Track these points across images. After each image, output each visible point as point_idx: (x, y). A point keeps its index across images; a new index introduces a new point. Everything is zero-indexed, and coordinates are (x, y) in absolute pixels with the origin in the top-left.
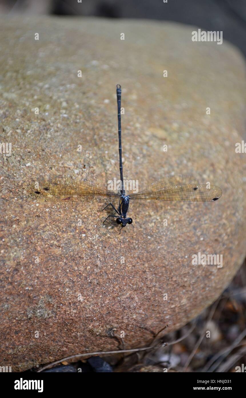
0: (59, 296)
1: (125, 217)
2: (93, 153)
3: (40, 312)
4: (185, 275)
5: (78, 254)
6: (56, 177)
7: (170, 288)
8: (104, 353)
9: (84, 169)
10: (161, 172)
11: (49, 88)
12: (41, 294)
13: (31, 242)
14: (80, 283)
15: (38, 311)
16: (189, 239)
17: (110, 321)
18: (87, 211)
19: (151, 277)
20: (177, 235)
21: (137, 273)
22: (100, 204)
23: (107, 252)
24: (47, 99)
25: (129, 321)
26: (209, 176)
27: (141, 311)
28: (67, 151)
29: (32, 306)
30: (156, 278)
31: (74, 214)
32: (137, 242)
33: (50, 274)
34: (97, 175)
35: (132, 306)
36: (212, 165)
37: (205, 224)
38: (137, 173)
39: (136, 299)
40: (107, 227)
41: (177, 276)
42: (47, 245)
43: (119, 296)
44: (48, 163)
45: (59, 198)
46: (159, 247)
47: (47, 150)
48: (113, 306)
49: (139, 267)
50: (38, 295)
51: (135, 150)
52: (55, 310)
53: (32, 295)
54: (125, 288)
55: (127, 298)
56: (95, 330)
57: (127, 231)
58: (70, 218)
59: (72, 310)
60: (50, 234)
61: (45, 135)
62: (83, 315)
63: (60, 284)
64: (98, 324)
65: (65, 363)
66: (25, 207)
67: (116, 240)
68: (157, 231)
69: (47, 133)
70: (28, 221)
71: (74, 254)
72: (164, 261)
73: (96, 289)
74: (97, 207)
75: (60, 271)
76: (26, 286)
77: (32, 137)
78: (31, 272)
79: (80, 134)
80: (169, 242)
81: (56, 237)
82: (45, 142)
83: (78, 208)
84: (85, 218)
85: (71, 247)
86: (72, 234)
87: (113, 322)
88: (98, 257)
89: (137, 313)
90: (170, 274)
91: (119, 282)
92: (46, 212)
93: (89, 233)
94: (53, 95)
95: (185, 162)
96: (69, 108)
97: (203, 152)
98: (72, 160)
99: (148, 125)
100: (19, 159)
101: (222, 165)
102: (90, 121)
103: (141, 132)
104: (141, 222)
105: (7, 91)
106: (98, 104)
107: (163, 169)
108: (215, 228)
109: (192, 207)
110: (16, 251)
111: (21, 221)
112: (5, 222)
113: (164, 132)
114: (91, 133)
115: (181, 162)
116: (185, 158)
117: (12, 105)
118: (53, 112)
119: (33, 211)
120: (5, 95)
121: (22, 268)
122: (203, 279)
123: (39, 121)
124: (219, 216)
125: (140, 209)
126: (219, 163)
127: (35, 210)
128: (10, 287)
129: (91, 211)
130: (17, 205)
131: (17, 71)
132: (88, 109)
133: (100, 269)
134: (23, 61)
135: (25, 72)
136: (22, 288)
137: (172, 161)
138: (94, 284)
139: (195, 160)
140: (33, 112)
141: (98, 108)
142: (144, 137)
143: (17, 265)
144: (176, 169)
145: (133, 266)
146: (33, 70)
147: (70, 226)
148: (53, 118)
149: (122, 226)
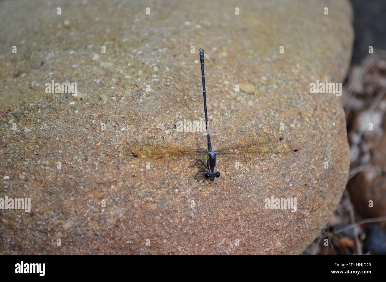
0: (158, 248)
1: (213, 172)
2: (183, 113)
4: (277, 220)
5: (172, 208)
6: (149, 138)
7: (263, 233)
9: (174, 129)
10: (249, 125)
11: (142, 55)
12: (142, 247)
13: (129, 200)
14: (176, 234)
16: (279, 186)
18: (179, 168)
19: (243, 224)
20: (266, 184)
21: (229, 221)
22: (190, 161)
23: (200, 204)
24: (140, 65)
26: (296, 125)
28: (158, 113)
30: (249, 224)
31: (166, 171)
32: (228, 193)
33: (148, 228)
34: (186, 134)
35: (227, 252)
36: (300, 114)
37: (294, 170)
38: (225, 129)
39: (231, 245)
40: (198, 181)
41: (268, 222)
42: (143, 202)
43: (215, 244)
44: (140, 126)
46: (249, 196)
47: (139, 114)
49: (231, 216)
50: (139, 248)
51: (223, 106)
53: (133, 248)
54: (219, 236)
55: (222, 245)
57: (218, 184)
58: (163, 176)
60: (146, 192)
61: (138, 100)
63: (158, 236)
66: (121, 169)
67: (208, 192)
68: (247, 181)
69: (139, 99)
70: (124, 181)
71: (169, 208)
72: (255, 209)
73: (192, 239)
74: (188, 163)
75: (157, 225)
76: (127, 240)
77: (126, 103)
78: (130, 227)
79: (171, 96)
80: (259, 190)
81: (151, 194)
82: (138, 107)
83: (170, 166)
84: (177, 174)
86: (165, 190)
88: (191, 209)
90: (262, 220)
91: (213, 231)
92: (140, 172)
93: (182, 188)
94: (146, 60)
95: (272, 113)
96: (160, 73)
97: (291, 103)
98: (163, 122)
99: (237, 81)
100: (114, 124)
101: (310, 113)
102: (180, 83)
103: (229, 88)
104: (230, 174)
105: (104, 61)
106: (188, 65)
107: (250, 122)
108: (304, 174)
109: (280, 156)
110: (115, 209)
111: (118, 182)
112: (104, 184)
113: (252, 86)
114: (181, 94)
115: (268, 114)
116: (273, 110)
117: (108, 73)
118: (145, 77)
119: (128, 171)
120: (102, 64)
121: (122, 224)
122: (296, 222)
123: (132, 87)
124: (307, 162)
125: (229, 162)
126: (306, 112)
127: (131, 171)
128: (112, 242)
129: (183, 168)
130: (114, 167)
131: (114, 40)
132: (178, 72)
133: (194, 220)
134: (120, 29)
135: (121, 39)
136: (124, 242)
137: (259, 114)
138: (189, 235)
139: (282, 111)
140: (126, 79)
141: (188, 69)
142: (232, 93)
143: (117, 222)
144: (263, 121)
145: (226, 215)
146: (129, 37)
147: (163, 183)
148: (145, 84)
149: (211, 180)
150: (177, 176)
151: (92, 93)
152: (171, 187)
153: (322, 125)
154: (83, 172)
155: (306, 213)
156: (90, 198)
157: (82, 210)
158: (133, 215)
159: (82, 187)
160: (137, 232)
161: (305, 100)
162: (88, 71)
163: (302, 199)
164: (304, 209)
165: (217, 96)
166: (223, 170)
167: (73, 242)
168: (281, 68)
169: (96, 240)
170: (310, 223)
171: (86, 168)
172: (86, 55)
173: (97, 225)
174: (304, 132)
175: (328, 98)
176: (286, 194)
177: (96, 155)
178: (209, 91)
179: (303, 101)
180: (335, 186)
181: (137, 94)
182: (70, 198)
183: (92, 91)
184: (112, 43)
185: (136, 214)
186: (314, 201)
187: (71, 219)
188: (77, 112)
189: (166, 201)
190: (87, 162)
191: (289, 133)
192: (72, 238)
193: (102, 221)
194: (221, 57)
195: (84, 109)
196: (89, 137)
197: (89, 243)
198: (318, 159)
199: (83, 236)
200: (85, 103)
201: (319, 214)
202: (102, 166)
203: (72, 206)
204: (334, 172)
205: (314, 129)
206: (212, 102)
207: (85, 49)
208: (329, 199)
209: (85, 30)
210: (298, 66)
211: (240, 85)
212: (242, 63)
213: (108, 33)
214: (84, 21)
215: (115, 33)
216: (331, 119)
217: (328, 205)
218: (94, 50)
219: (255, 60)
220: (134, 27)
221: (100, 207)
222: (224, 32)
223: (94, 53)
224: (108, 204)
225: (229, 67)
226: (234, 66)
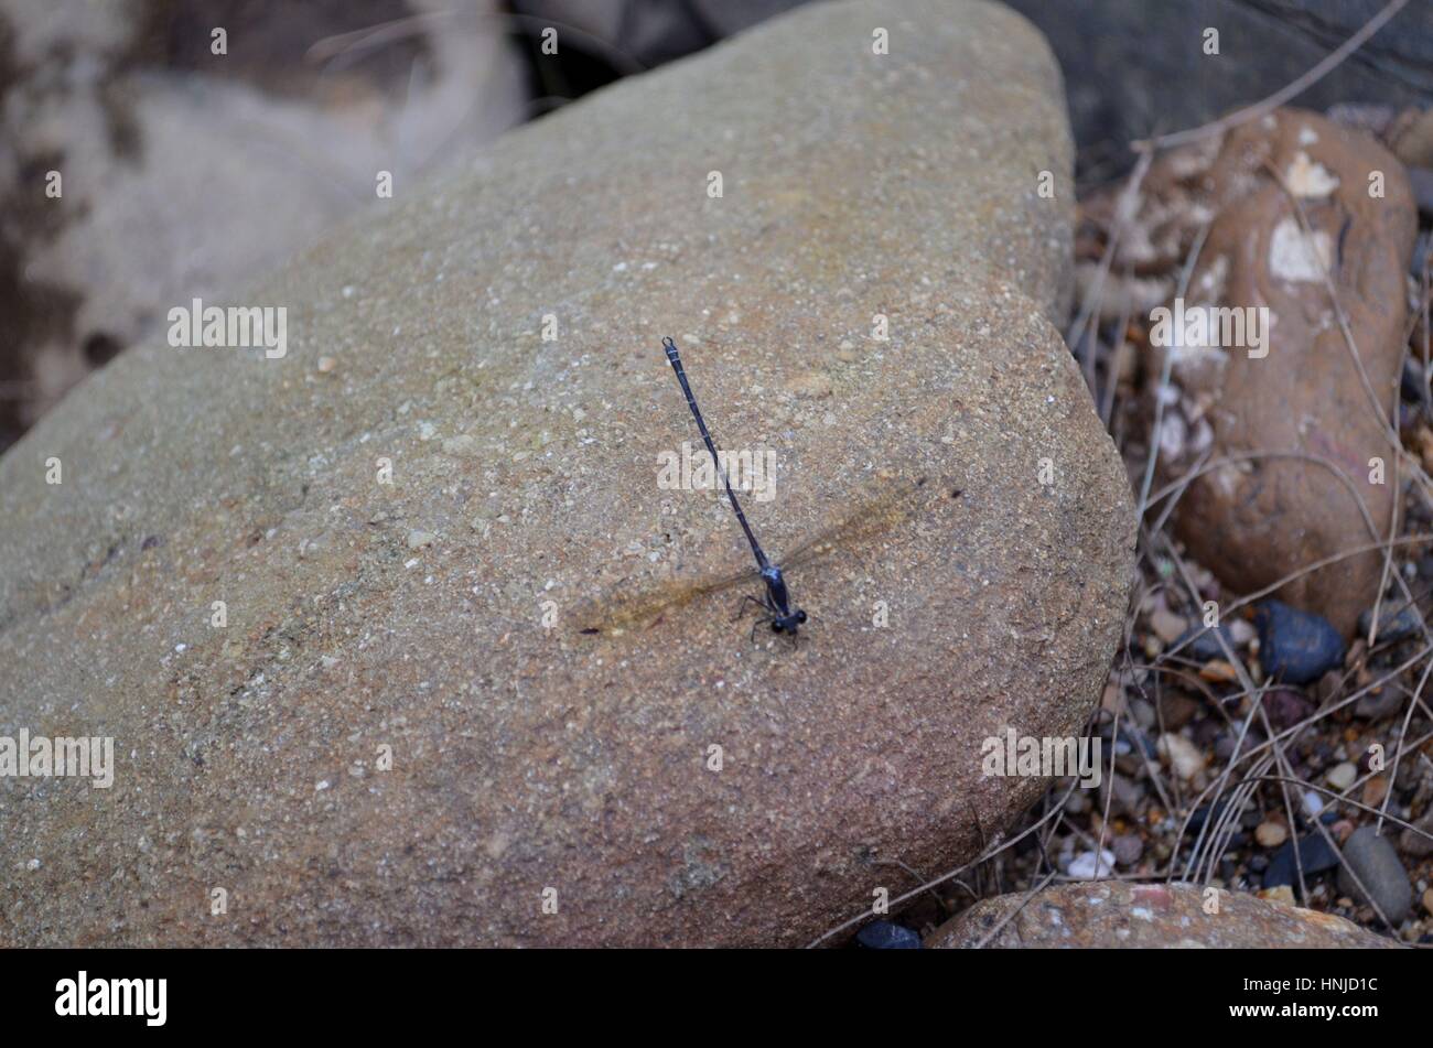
0: (721, 830)
1: (786, 613)
3: (696, 877)
4: (979, 675)
5: (723, 728)
6: (614, 586)
7: (958, 716)
9: (668, 545)
10: (841, 474)
11: (535, 389)
12: (683, 840)
13: (618, 744)
14: (752, 785)
15: (692, 876)
16: (957, 594)
17: (853, 838)
18: (708, 630)
19: (902, 712)
20: (924, 599)
21: (866, 715)
22: (729, 605)
23: (784, 697)
24: (540, 418)
25: (896, 821)
26: (956, 435)
27: (913, 790)
28: (617, 521)
29: (674, 871)
30: (915, 707)
31: (682, 648)
32: (841, 651)
33: (683, 793)
34: (700, 546)
35: (886, 788)
36: (958, 403)
37: (982, 546)
38: (786, 502)
39: (890, 768)
40: (763, 645)
41: (961, 685)
42: (652, 737)
43: (851, 778)
44: (588, 564)
45: (638, 629)
46: (894, 642)
47: (577, 537)
48: (844, 803)
49: (866, 699)
50: (677, 845)
52: (726, 861)
53: (663, 849)
54: (855, 757)
55: (868, 775)
56: (831, 867)
57: (810, 636)
58: (678, 661)
59: (761, 847)
60: (649, 712)
61: (562, 505)
62: (788, 846)
63: (712, 803)
64: (830, 853)
66: (576, 678)
67: (794, 664)
69: (563, 500)
70: (593, 704)
71: (715, 731)
72: (918, 666)
73: (793, 784)
74: (726, 612)
75: (700, 778)
76: (643, 836)
77: (536, 522)
78: (642, 803)
80: (913, 620)
81: (663, 712)
82: (567, 520)
83: (686, 634)
84: (709, 647)
85: (702, 720)
86: (693, 692)
87: (861, 837)
88: (768, 717)
89: (905, 798)
90: (944, 685)
91: (835, 749)
92: (622, 670)
93: (729, 674)
94: (548, 402)
95: (890, 426)
96: (593, 420)
97: (927, 384)
98: (636, 536)
99: (781, 375)
100: (525, 581)
101: (983, 393)
102: (648, 429)
103: (768, 402)
104: (833, 606)
105: (450, 435)
106: (654, 378)
107: (843, 467)
108: (1010, 545)
109: (939, 522)
110: (593, 774)
111: (579, 710)
112: (549, 724)
113: (823, 376)
115: (880, 430)
116: (889, 417)
117: (470, 463)
118: (560, 444)
119: (594, 678)
120: (449, 444)
121: (620, 803)
122: (1030, 665)
123: (539, 479)
124: (1009, 515)
125: (823, 579)
126: (972, 392)
127: (600, 675)
128: (612, 850)
129: (717, 627)
130: (559, 680)
131: (454, 372)
132: (635, 403)
133: (783, 738)
134: (460, 339)
135: (470, 367)
136: (638, 842)
137: (859, 438)
138: (784, 776)
139: (912, 412)
140: (518, 464)
141: (656, 390)
142: (778, 411)
143: (608, 801)
144: (873, 452)
145: (853, 704)
146: (489, 356)
147: (684, 678)
148: (565, 459)
149: (790, 634)
150: (710, 652)
151: (449, 523)
152: (704, 682)
153: (1021, 412)
154: (492, 714)
155: (1047, 634)
156: (528, 767)
157: (518, 802)
158: (639, 773)
159: (501, 750)
160: (660, 809)
161: (961, 364)
162: (422, 473)
163: (1026, 606)
164: (1037, 627)
165: (744, 430)
166: (813, 602)
167: (523, 880)
168: (885, 304)
169: (574, 858)
170: (1066, 656)
171: (497, 703)
172: (402, 432)
173: (564, 823)
174: (981, 444)
175: (1018, 340)
176: (982, 608)
177: (508, 664)
178: (722, 425)
179: (957, 370)
180: (1104, 545)
181: (556, 491)
182: (482, 782)
183: (447, 518)
184: (454, 380)
185: (645, 769)
186: (1057, 599)
187: (500, 831)
188: (429, 580)
189: (704, 715)
190: (494, 688)
191: (943, 461)
192: (518, 871)
193: (573, 811)
194: (726, 329)
195: (443, 568)
196: (478, 630)
197: (560, 869)
198: (1035, 497)
199: (540, 860)
200: (440, 553)
201: (1081, 627)
202: (531, 687)
203: (494, 799)
204: (1089, 515)
205: (1002, 431)
207: (393, 419)
208: (1098, 582)
209: (378, 371)
210: (925, 281)
211: (791, 384)
212: (783, 326)
213: (436, 360)
214: (366, 346)
215: (453, 355)
216: (1040, 388)
217: (1100, 599)
218: (416, 414)
219: (812, 305)
220: (493, 325)
221: (558, 780)
222: (718, 256)
223: (419, 422)
224: (573, 766)
225: (754, 346)
226: (764, 340)
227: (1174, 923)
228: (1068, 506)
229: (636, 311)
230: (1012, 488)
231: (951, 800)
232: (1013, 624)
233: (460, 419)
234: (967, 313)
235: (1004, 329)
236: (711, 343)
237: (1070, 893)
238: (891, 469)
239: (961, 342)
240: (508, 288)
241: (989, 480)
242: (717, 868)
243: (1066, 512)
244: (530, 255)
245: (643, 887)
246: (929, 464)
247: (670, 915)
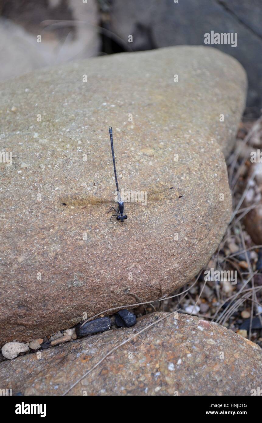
0: (86, 272)
1: (122, 215)
2: (100, 174)
3: (76, 283)
4: (173, 248)
5: (95, 243)
6: (75, 194)
7: (163, 258)
8: (127, 306)
9: (94, 186)
10: (149, 180)
11: (69, 132)
12: (75, 272)
13: (63, 239)
14: (99, 261)
15: (75, 283)
16: (173, 223)
17: (124, 284)
18: (98, 214)
19: (148, 252)
20: (163, 222)
21: (137, 250)
22: (107, 208)
23: (115, 239)
24: (68, 140)
25: (138, 283)
26: (186, 178)
27: (145, 275)
28: (82, 176)
29: (70, 280)
30: (152, 252)
31: (89, 217)
32: (135, 230)
33: (78, 258)
34: (103, 189)
35: (137, 273)
36: (189, 169)
37: (184, 211)
38: (131, 184)
39: (140, 267)
40: (113, 223)
41: (167, 249)
42: (74, 240)
43: (128, 267)
44: (69, 186)
45: (78, 208)
46: (151, 232)
47: (68, 177)
48: (124, 274)
49: (138, 246)
50: (73, 273)
51: (129, 167)
52: (86, 281)
53: (68, 273)
54: (131, 262)
55: (133, 268)
56: (115, 291)
57: (127, 223)
58: (87, 220)
59: (96, 280)
60: (75, 233)
61: (67, 167)
62: (105, 282)
63: (86, 264)
64: (116, 287)
65: (102, 316)
66: (57, 217)
67: (120, 230)
68: (148, 221)
69: (68, 165)
70: (59, 226)
71: (92, 243)
72: (156, 240)
73: (111, 264)
74: (105, 210)
75: (84, 255)
76: (64, 268)
77: (58, 170)
78: (66, 258)
79: (91, 162)
80: (158, 227)
81: (79, 234)
82: (67, 171)
83: (92, 213)
84: (97, 219)
85: (89, 239)
86: (89, 230)
87: (126, 285)
88: (109, 243)
89: (142, 277)
90: (162, 248)
91: (125, 258)
92: (71, 219)
93: (101, 228)
94: (72, 136)
95: (167, 170)
96: (83, 145)
97: (182, 161)
98: (85, 182)
99: (140, 147)
100: (50, 186)
101: (197, 168)
102: (98, 152)
103: (134, 153)
104: (136, 217)
105: (42, 138)
106: (104, 138)
107: (151, 178)
108: (192, 213)
109: (174, 201)
110: (54, 246)
111: (55, 227)
112: (45, 228)
113: (152, 150)
114: (99, 160)
115: (164, 170)
116: (168, 167)
117: (45, 148)
118: (72, 149)
119: (62, 219)
120: (40, 141)
121: (60, 256)
122: (188, 249)
123: (63, 157)
124: (194, 204)
125: (135, 208)
126: (194, 167)
127: (64, 218)
128: (53, 269)
129: (101, 214)
130: (52, 216)
131: (49, 121)
132: (96, 143)
133: (111, 251)
134: (53, 112)
135: (54, 121)
136: (61, 269)
137: (157, 171)
138: (109, 261)
139: (175, 168)
140: (58, 152)
141: (103, 141)
142: (137, 157)
143: (56, 255)
144: (160, 176)
145: (134, 246)
146: (60, 119)
147: (88, 226)
148: (72, 154)
149: (121, 221)
150: (97, 220)
152: (93, 228)
153: (206, 176)
154: (30, 221)
155: (196, 241)
156: (36, 239)
157: (31, 248)
158: (67, 249)
159: (30, 232)
162: (30, 147)
163: (192, 232)
164: (193, 239)
165: (125, 160)
166: (131, 214)
167: (25, 271)
168: (176, 135)
169: (42, 269)
170: (200, 249)
171: (32, 218)
172: (29, 134)
173: (42, 257)
174: (192, 182)
175: (211, 155)
176: (179, 229)
177: (38, 208)
178: (119, 156)
179: (191, 159)
180: (219, 221)
181: (66, 162)
182: (22, 240)
183: (34, 162)
184: (48, 123)
185: (69, 249)
186: (201, 232)
187: (23, 255)
188: (23, 178)
189: (91, 238)
190: (33, 214)
191: (180, 184)
192: (25, 268)
193: (46, 255)
194: (129, 129)
195: (28, 176)
196: (33, 196)
197: (37, 271)
198: (203, 202)
199: (32, 266)
200: (29, 171)
201: (206, 242)
202: (43, 216)
203: (24, 245)
204: (217, 211)
205: (199, 180)
206: (122, 164)
207: (28, 129)
208: (215, 231)
209: (27, 114)
210: (190, 131)
211: (143, 150)
212: (145, 133)
213: (45, 116)
214: (26, 107)
215: (50, 116)
216: (214, 171)
217: (214, 235)
218: (34, 130)
219: (156, 129)
220: (64, 110)
221: (44, 245)
222: (134, 108)
223: (34, 132)
224: (49, 242)
225: (135, 136)
226: (139, 136)
227: (209, 333)
228: (212, 207)
229: (105, 118)
230: (197, 197)
231: (155, 281)
232: (187, 236)
233: (46, 135)
234: (199, 143)
235: (208, 151)
236: (123, 132)
237: (182, 317)
238: (164, 182)
239: (195, 151)
240: (71, 101)
241: (191, 193)
242: (82, 282)
243: (211, 208)
244: (81, 94)
245: (59, 282)
246: (175, 184)
247: (65, 292)
